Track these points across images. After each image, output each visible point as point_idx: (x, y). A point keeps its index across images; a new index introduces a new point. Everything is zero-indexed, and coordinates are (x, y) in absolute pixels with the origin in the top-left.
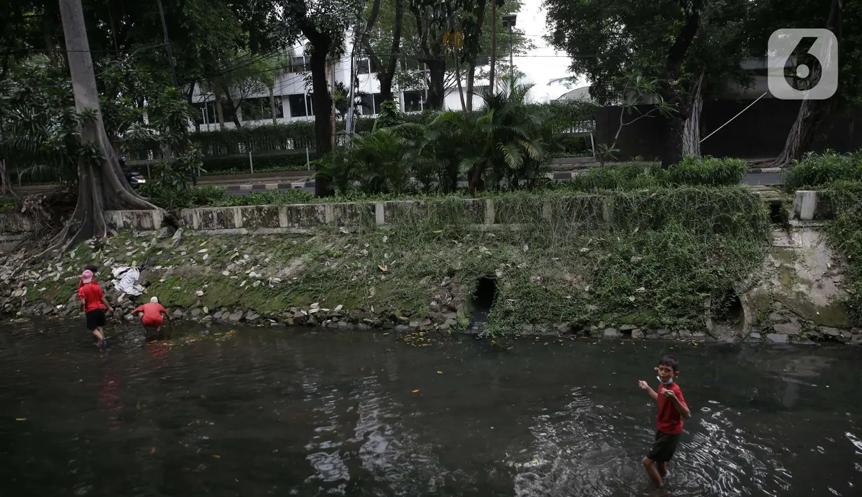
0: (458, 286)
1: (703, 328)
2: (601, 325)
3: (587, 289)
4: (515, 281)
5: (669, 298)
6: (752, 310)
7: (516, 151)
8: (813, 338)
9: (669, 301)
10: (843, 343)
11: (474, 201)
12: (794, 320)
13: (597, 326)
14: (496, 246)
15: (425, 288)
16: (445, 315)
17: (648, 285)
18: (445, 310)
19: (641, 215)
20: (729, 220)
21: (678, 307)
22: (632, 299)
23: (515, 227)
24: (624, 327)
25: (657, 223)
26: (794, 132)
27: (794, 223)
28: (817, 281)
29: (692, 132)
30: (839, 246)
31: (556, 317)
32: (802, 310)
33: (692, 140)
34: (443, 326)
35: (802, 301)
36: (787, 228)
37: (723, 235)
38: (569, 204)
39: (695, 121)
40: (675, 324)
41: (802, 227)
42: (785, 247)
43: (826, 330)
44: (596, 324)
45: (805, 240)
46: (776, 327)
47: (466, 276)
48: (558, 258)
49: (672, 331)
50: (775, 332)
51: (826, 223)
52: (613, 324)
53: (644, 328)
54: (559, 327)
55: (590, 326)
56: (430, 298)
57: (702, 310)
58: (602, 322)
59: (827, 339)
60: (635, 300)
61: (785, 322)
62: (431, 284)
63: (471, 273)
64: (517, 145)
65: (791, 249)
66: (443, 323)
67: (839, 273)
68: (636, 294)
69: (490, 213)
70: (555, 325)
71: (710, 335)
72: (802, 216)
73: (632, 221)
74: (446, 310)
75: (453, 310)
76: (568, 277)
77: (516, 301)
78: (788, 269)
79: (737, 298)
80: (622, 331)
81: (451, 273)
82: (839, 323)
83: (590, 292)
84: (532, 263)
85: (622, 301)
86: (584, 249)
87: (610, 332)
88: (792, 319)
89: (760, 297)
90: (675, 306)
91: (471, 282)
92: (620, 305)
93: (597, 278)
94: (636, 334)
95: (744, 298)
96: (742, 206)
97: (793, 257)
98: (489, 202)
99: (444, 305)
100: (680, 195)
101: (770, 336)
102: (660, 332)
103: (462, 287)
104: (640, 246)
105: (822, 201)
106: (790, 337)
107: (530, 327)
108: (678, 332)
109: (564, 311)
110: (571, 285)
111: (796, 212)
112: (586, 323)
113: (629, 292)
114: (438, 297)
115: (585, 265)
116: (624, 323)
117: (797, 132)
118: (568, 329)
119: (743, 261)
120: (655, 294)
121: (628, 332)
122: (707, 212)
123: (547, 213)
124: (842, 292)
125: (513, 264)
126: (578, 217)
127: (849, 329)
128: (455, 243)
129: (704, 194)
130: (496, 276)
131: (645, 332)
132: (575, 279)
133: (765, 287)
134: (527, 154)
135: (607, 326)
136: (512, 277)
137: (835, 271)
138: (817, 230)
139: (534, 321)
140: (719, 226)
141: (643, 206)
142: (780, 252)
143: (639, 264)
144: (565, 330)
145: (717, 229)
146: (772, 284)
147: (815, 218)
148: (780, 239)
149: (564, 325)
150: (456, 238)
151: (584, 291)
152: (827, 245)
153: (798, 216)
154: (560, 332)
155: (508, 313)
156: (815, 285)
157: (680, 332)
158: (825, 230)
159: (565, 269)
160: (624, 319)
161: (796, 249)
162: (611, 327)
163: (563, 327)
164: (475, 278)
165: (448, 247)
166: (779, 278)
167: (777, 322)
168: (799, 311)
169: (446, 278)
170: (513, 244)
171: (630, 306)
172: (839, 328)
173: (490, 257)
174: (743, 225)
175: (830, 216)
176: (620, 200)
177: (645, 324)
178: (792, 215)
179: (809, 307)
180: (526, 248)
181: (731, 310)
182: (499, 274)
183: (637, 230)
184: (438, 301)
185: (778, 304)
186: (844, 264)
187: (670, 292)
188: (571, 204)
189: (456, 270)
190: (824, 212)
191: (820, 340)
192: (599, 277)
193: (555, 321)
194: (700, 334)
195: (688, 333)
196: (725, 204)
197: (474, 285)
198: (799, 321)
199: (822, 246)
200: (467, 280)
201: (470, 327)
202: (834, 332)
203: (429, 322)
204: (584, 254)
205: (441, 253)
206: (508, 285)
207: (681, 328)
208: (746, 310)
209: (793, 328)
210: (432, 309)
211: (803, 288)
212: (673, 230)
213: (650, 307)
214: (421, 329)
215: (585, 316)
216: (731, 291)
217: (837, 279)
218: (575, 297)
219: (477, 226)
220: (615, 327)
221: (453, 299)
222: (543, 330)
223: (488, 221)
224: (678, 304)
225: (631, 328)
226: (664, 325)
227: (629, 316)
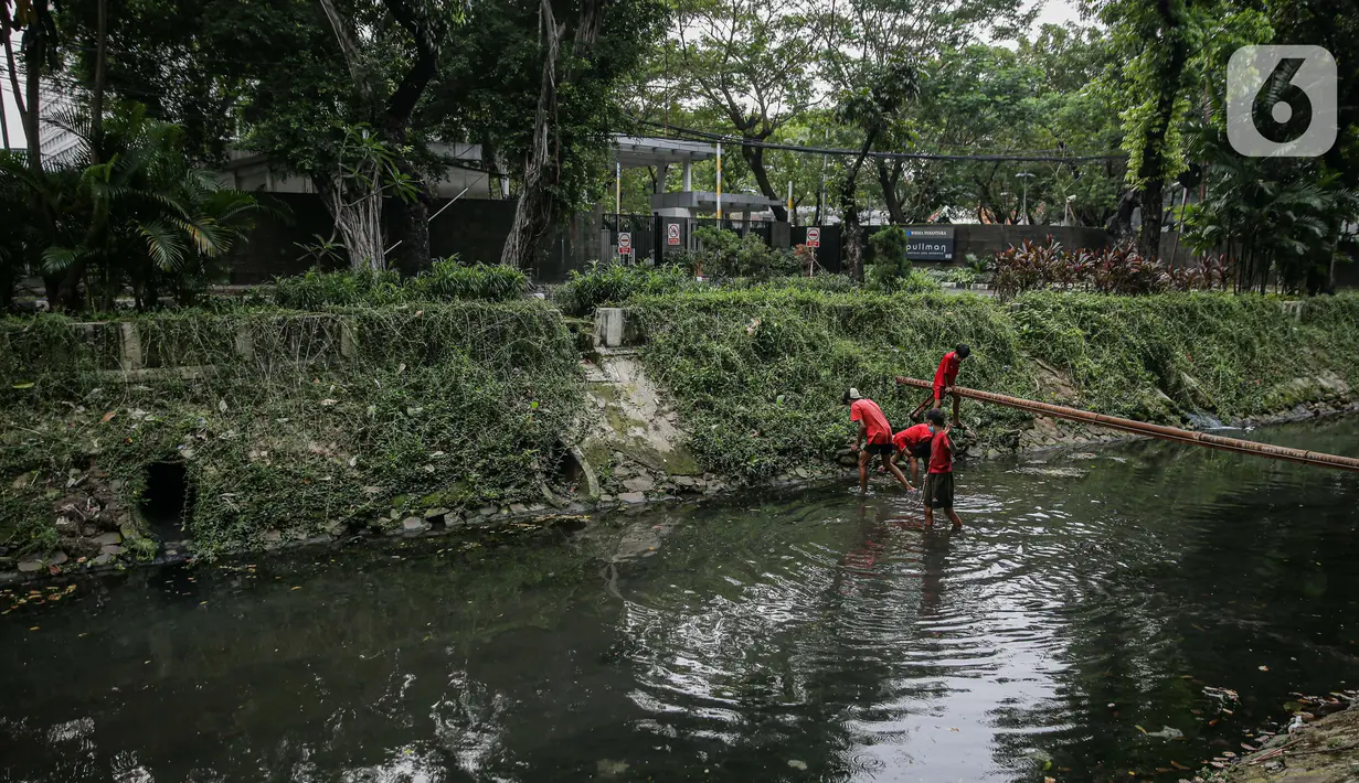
0: (107, 484)
1: (540, 498)
2: (395, 515)
3: (353, 462)
4: (222, 463)
5: (484, 461)
6: (592, 465)
7: (167, 238)
8: (669, 492)
9: (485, 466)
10: (701, 493)
11: (95, 327)
12: (643, 472)
13: (389, 518)
14: (162, 406)
15: (30, 495)
16: (95, 541)
17: (446, 445)
18: (89, 531)
19: (406, 344)
20: (528, 348)
21: (499, 472)
22: (430, 469)
23: (191, 372)
24: (430, 513)
25: (432, 353)
27: (602, 350)
28: (651, 421)
29: (371, 240)
30: (660, 376)
31: (316, 513)
32: (644, 459)
33: (372, 251)
34: (100, 560)
35: (643, 447)
36: (594, 358)
37: (526, 369)
38: (285, 329)
39: (375, 222)
40: (502, 497)
41: (612, 356)
42: (603, 382)
43: (680, 480)
44: (386, 514)
45: (621, 371)
46: (627, 483)
47: (118, 464)
48: (286, 419)
49: (500, 508)
50: (628, 491)
51: (640, 350)
52: (412, 511)
53: (459, 509)
54: (328, 528)
55: (377, 518)
56: (49, 513)
57: (531, 474)
58: (393, 510)
59: (685, 491)
60: (436, 471)
61: (634, 476)
62: (43, 486)
63: (127, 458)
64: (168, 226)
65: (610, 384)
66: (96, 554)
67: (670, 410)
68: (434, 462)
69: (132, 347)
70: (319, 526)
71: (553, 506)
72: (609, 342)
73: (392, 353)
74: (93, 531)
75: (109, 527)
76: (313, 447)
77: (239, 495)
78: (614, 409)
79: (568, 451)
80: (429, 520)
81: (82, 462)
82: (690, 470)
83: (360, 467)
84: (244, 430)
85: (418, 474)
86: (327, 402)
87: (413, 524)
88: (641, 472)
89: (596, 449)
90: (495, 472)
91: (135, 472)
92: (415, 481)
93: (365, 441)
94: (451, 520)
95: (578, 452)
96: (542, 328)
97: (614, 394)
98: (128, 329)
99: (88, 521)
100: (458, 313)
101: (622, 496)
102: (484, 512)
103: (116, 484)
104: (418, 390)
105: (631, 320)
106: (646, 494)
107: (276, 536)
108: (510, 510)
109: (329, 501)
110: (324, 460)
111: (601, 336)
112: (369, 515)
113: (424, 460)
114: (68, 507)
115: (336, 426)
116: (428, 508)
118: (344, 528)
119: (561, 402)
120: (460, 459)
121: (438, 521)
122: (501, 336)
123: (243, 345)
124: (680, 432)
125: (211, 435)
126: (303, 350)
127: (701, 476)
128: (69, 407)
129: (490, 312)
130: (182, 457)
131: (463, 515)
132: (327, 450)
133: (597, 434)
134: (190, 242)
135: (405, 515)
136: (216, 456)
137: (666, 408)
138: (630, 359)
139: (281, 525)
140: (519, 356)
141: (408, 331)
142: (597, 388)
143: (424, 417)
144: (338, 531)
145: (516, 361)
146: (603, 430)
147: (624, 344)
148: (594, 374)
149: (333, 523)
150: (70, 397)
151: (349, 466)
152: (647, 376)
153: (604, 342)
154: (331, 534)
155: (229, 519)
156: (651, 427)
157: (512, 507)
158: (640, 358)
159: (305, 436)
160: (426, 501)
161: (616, 384)
162: (411, 515)
163: (333, 526)
164: (140, 464)
165: (57, 414)
166: (609, 422)
167: (625, 478)
168: (643, 459)
169: (73, 471)
170: (195, 401)
171: (430, 480)
172: (692, 475)
173: (159, 425)
174: (548, 354)
175: (640, 340)
176: (368, 321)
177: (460, 503)
178: (597, 341)
179: (652, 453)
180: (223, 406)
181: (566, 468)
182: (188, 453)
183: (403, 367)
184: (70, 515)
185: (619, 455)
186: (671, 399)
187: (483, 454)
188: (288, 330)
189: (91, 456)
190: (635, 337)
191: (678, 494)
192: (367, 443)
193: (318, 520)
194: (539, 507)
195: (521, 508)
196: (520, 326)
197: (141, 481)
198: (648, 472)
199: (641, 377)
200: (121, 471)
201: (160, 553)
202: (687, 481)
203: (64, 558)
204: (329, 410)
205: (44, 427)
206: (212, 471)
207: (512, 503)
208: (586, 466)
209: (645, 483)
210: (61, 531)
211: (639, 432)
212: (461, 362)
213: (459, 479)
214: (53, 572)
215: (367, 504)
216: (558, 444)
217: (671, 416)
218: (339, 476)
219: (109, 374)
220: (416, 514)
221: (102, 508)
222: (303, 537)
223: (128, 364)
224: (499, 469)
225: (440, 513)
226: (488, 501)
227: (433, 496)
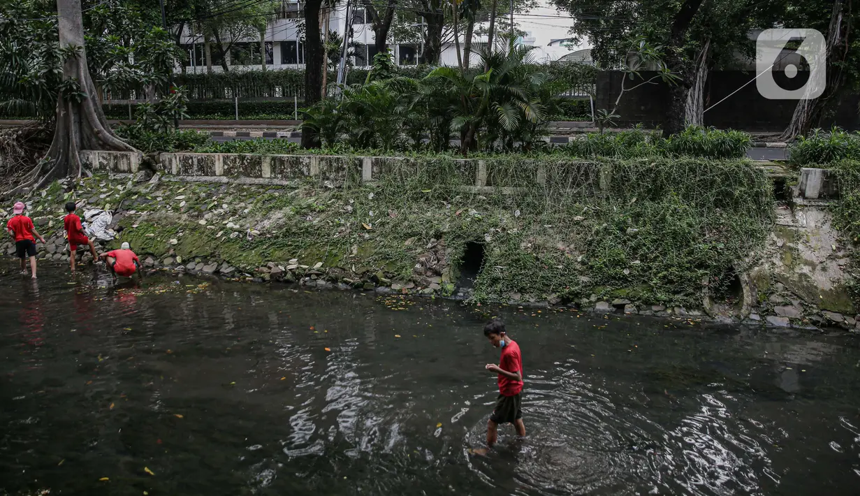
0: (444, 250)
1: (699, 307)
2: (593, 298)
3: (579, 259)
4: (504, 248)
5: (665, 273)
6: (752, 290)
7: (511, 112)
8: (814, 323)
9: (665, 277)
10: (847, 330)
11: (466, 162)
12: (795, 303)
13: (588, 299)
14: (486, 209)
15: (410, 249)
16: (429, 279)
17: (644, 258)
18: (429, 273)
19: (639, 185)
20: (730, 195)
21: (675, 282)
22: (626, 272)
23: (507, 191)
24: (616, 301)
25: (656, 193)
26: (801, 107)
27: (799, 201)
28: (821, 263)
29: (695, 102)
30: (845, 227)
31: (545, 287)
32: (804, 292)
33: (695, 109)
34: (427, 291)
35: (805, 283)
36: (791, 206)
37: (724, 210)
38: (564, 169)
39: (699, 90)
40: (671, 301)
41: (806, 206)
42: (789, 226)
43: (829, 315)
44: (588, 296)
45: (809, 220)
46: (777, 309)
47: (453, 239)
48: (550, 226)
49: (667, 308)
50: (776, 315)
51: (832, 203)
52: (605, 298)
53: (637, 303)
54: (549, 298)
55: (581, 298)
56: (414, 260)
57: (699, 288)
58: (593, 295)
59: (830, 325)
60: (630, 273)
61: (786, 305)
62: (416, 246)
63: (459, 236)
64: (513, 105)
65: (794, 229)
66: (426, 287)
67: (844, 256)
68: (630, 267)
69: (482, 174)
70: (544, 296)
71: (708, 315)
72: (808, 194)
73: (629, 190)
74: (431, 274)
75: (438, 274)
76: (560, 246)
77: (504, 268)
78: (791, 249)
79: (737, 277)
80: (614, 306)
81: (438, 236)
82: (843, 309)
83: (583, 263)
84: (524, 229)
85: (616, 274)
86: (578, 218)
87: (602, 306)
88: (793, 302)
89: (761, 277)
90: (671, 282)
91: (459, 246)
92: (614, 278)
93: (590, 248)
94: (629, 309)
95: (744, 277)
96: (745, 181)
97: (796, 236)
98: (481, 163)
99: (429, 268)
100: (681, 166)
101: (770, 318)
102: (654, 308)
103: (449, 250)
104: (637, 216)
105: (829, 179)
106: (792, 321)
107: (517, 297)
108: (673, 310)
109: (555, 281)
110: (563, 254)
111: (800, 189)
112: (577, 295)
113: (623, 264)
114: (423, 259)
115: (579, 234)
116: (617, 297)
117: (804, 107)
118: (559, 300)
119: (744, 238)
120: (650, 268)
121: (620, 308)
122: (708, 185)
123: (541, 177)
124: (847, 276)
125: (504, 229)
126: (573, 183)
127: (854, 316)
128: (444, 204)
129: (706, 166)
130: (485, 241)
131: (638, 307)
132: (567, 249)
133: (766, 266)
134: (523, 114)
135: (599, 300)
136: (502, 242)
137: (840, 254)
138: (822, 210)
139: (522, 291)
140: (721, 201)
141: (642, 176)
142: (783, 231)
143: (635, 236)
144: (554, 302)
145: (718, 203)
146: (774, 264)
147: (820, 197)
148: (784, 217)
149: (554, 295)
150: (445, 199)
151: (577, 261)
152: (833, 226)
153: (802, 194)
154: (549, 302)
155: (495, 281)
156: (819, 267)
157: (676, 309)
158: (831, 210)
159: (558, 237)
160: (617, 293)
161: (800, 229)
162: (603, 300)
163: (553, 298)
164: (463, 241)
165: (436, 208)
166: (782, 258)
167: (778, 304)
168: (801, 293)
169: (433, 240)
170: (505, 208)
171: (624, 279)
172: (844, 313)
173: (479, 221)
174: (745, 201)
175: (837, 196)
176: (617, 168)
177: (639, 299)
178: (796, 192)
179: (811, 290)
180: (518, 213)
181: (730, 289)
182: (488, 239)
183: (634, 200)
184: (422, 264)
185: (780, 285)
186: (849, 247)
187: (667, 267)
188: (567, 170)
189: (443, 233)
190: (831, 192)
191: (823, 326)
192: (592, 248)
193: (545, 292)
194: (696, 313)
195: (683, 311)
196: (727, 178)
197: (461, 249)
198: (801, 304)
199: (827, 227)
200: (454, 244)
201: (455, 293)
202: (837, 318)
203: (412, 285)
204: (577, 223)
205: (429, 214)
206: (497, 251)
207: (676, 306)
208: (746, 290)
209: (795, 311)
210: (416, 272)
211: (806, 269)
212: (672, 201)
213: (644, 282)
214: (404, 292)
215: (577, 288)
216: (731, 269)
217: (842, 262)
218: (567, 267)
219: (468, 188)
220: (607, 301)
221: (438, 262)
222: (532, 300)
223: (479, 183)
224: (675, 280)
225: (624, 302)
226: (658, 301)
227: (623, 290)
